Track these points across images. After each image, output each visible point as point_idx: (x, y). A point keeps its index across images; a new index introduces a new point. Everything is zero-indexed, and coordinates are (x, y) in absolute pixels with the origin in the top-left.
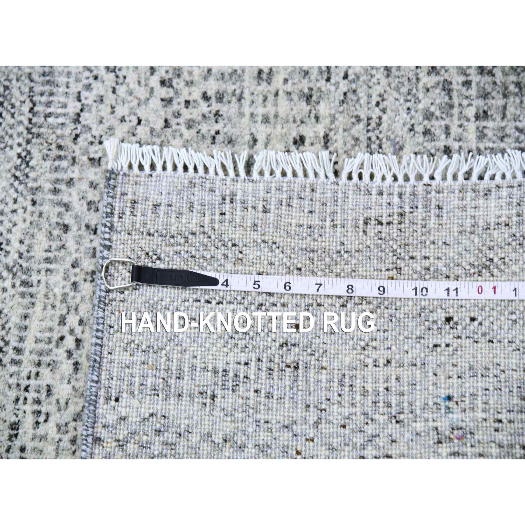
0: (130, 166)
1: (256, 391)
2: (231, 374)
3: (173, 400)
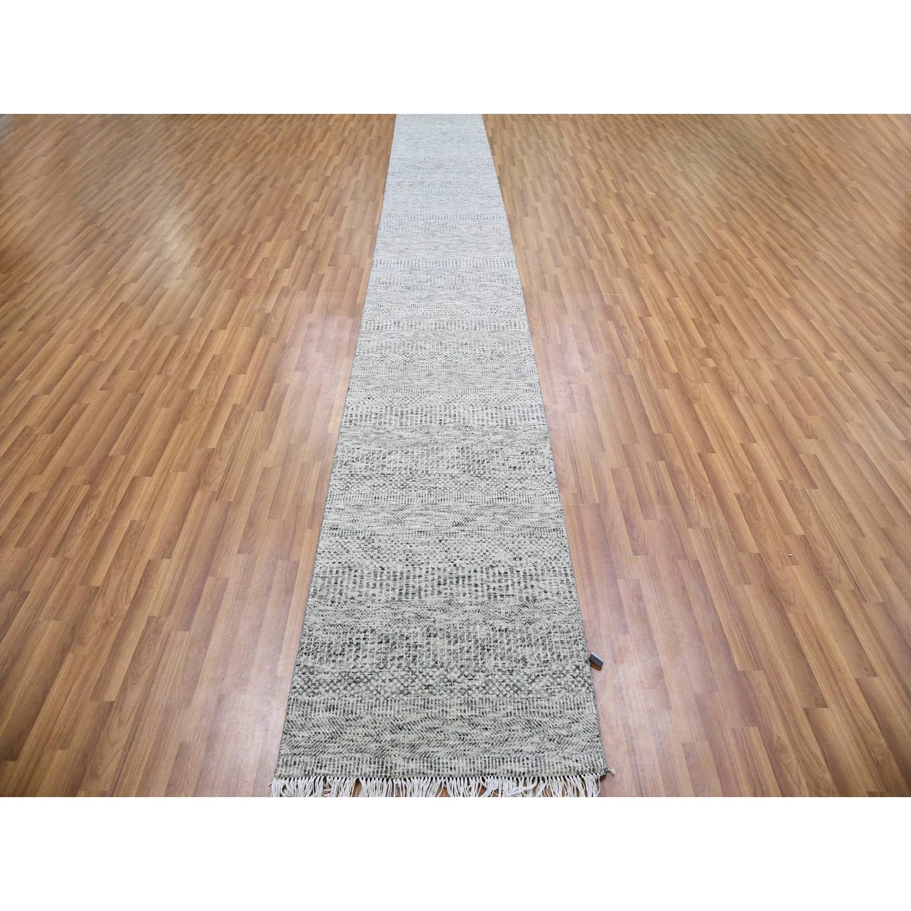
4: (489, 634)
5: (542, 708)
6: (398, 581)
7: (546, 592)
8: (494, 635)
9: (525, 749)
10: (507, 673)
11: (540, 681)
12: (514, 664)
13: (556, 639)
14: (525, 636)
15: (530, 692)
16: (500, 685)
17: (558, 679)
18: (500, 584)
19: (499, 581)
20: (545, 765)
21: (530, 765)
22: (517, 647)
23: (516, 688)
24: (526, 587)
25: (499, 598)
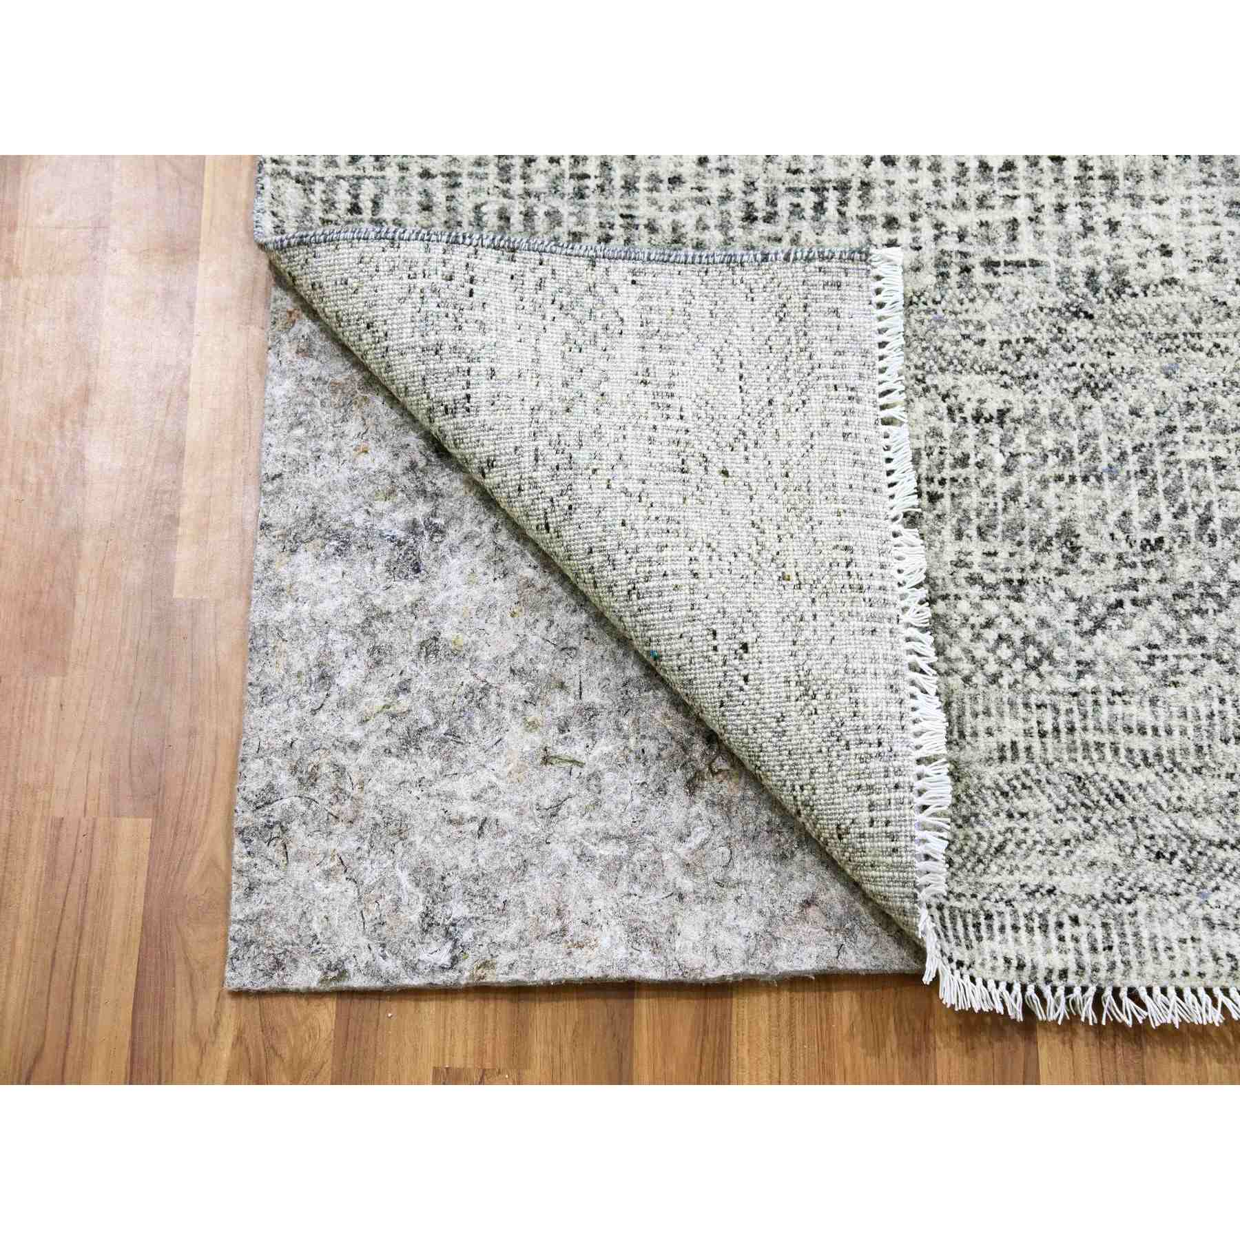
0: (878, 278)
1: (655, 427)
2: (669, 401)
3: (638, 342)
4: (936, 433)
5: (1129, 730)
6: (593, 199)
7: (1166, 252)
8: (959, 437)
9: (1064, 883)
10: (1004, 591)
11: (1126, 626)
12: (1030, 556)
13: (1194, 454)
14: (1073, 440)
15: (1085, 667)
16: (977, 637)
17: (1196, 620)
18: (986, 216)
19: (982, 202)
20: (1138, 945)
21: (1084, 946)
22: (1044, 483)
23: (1032, 652)
24: (1088, 230)
25: (979, 276)
